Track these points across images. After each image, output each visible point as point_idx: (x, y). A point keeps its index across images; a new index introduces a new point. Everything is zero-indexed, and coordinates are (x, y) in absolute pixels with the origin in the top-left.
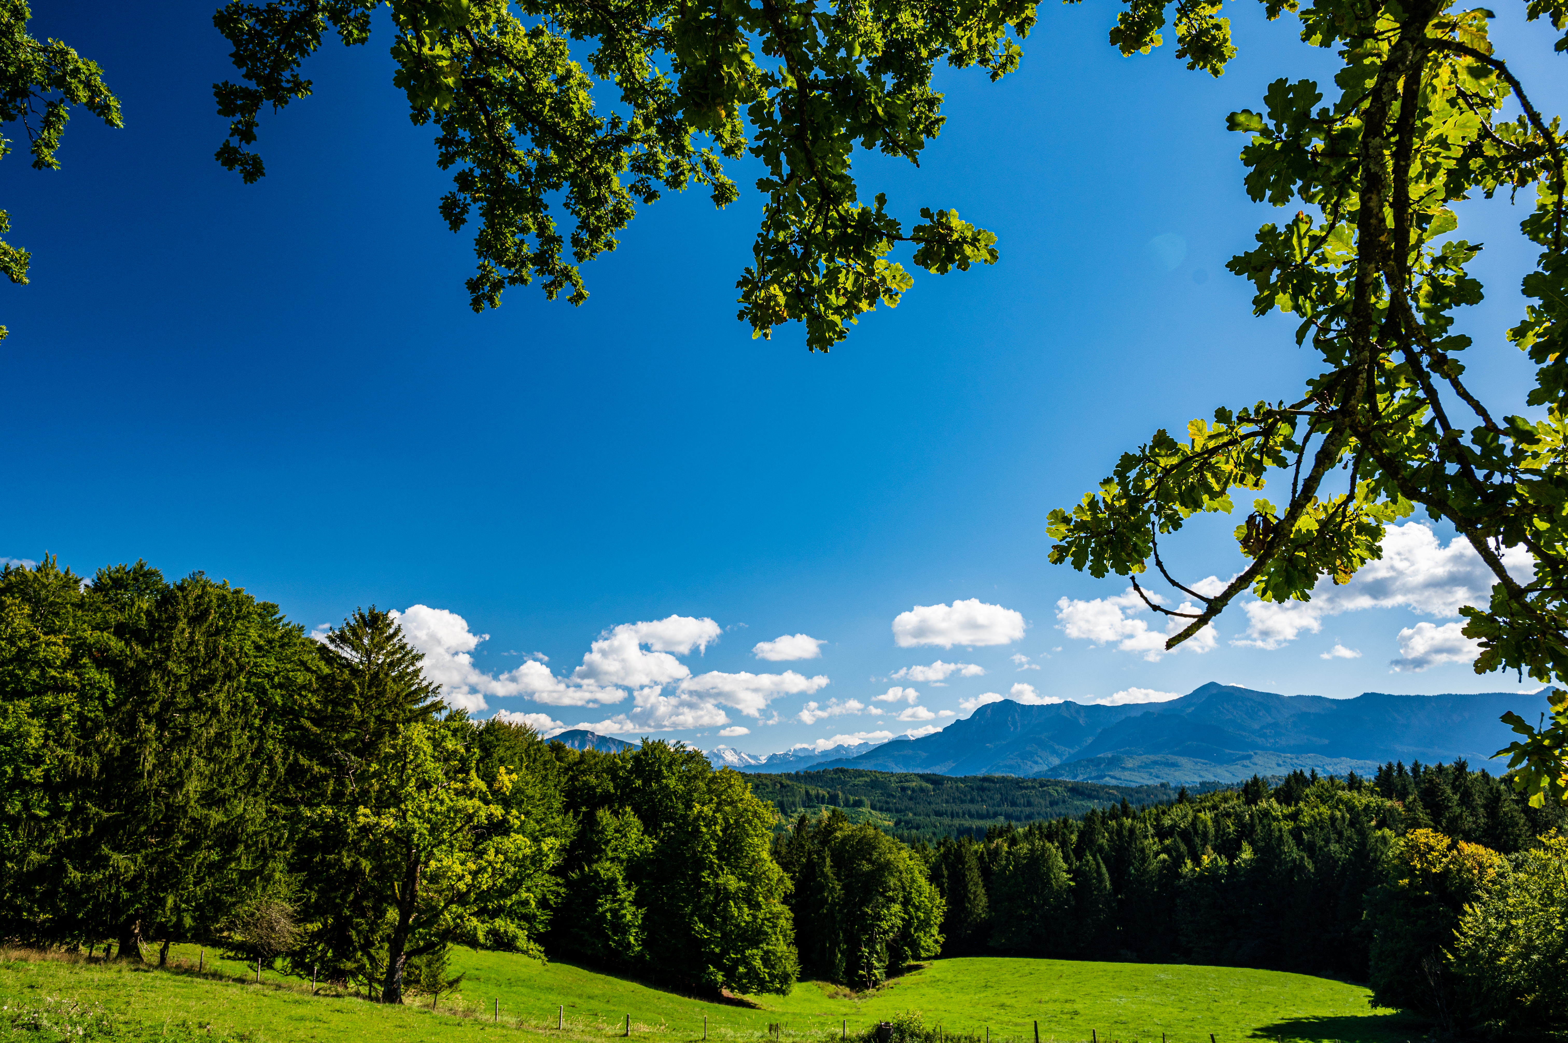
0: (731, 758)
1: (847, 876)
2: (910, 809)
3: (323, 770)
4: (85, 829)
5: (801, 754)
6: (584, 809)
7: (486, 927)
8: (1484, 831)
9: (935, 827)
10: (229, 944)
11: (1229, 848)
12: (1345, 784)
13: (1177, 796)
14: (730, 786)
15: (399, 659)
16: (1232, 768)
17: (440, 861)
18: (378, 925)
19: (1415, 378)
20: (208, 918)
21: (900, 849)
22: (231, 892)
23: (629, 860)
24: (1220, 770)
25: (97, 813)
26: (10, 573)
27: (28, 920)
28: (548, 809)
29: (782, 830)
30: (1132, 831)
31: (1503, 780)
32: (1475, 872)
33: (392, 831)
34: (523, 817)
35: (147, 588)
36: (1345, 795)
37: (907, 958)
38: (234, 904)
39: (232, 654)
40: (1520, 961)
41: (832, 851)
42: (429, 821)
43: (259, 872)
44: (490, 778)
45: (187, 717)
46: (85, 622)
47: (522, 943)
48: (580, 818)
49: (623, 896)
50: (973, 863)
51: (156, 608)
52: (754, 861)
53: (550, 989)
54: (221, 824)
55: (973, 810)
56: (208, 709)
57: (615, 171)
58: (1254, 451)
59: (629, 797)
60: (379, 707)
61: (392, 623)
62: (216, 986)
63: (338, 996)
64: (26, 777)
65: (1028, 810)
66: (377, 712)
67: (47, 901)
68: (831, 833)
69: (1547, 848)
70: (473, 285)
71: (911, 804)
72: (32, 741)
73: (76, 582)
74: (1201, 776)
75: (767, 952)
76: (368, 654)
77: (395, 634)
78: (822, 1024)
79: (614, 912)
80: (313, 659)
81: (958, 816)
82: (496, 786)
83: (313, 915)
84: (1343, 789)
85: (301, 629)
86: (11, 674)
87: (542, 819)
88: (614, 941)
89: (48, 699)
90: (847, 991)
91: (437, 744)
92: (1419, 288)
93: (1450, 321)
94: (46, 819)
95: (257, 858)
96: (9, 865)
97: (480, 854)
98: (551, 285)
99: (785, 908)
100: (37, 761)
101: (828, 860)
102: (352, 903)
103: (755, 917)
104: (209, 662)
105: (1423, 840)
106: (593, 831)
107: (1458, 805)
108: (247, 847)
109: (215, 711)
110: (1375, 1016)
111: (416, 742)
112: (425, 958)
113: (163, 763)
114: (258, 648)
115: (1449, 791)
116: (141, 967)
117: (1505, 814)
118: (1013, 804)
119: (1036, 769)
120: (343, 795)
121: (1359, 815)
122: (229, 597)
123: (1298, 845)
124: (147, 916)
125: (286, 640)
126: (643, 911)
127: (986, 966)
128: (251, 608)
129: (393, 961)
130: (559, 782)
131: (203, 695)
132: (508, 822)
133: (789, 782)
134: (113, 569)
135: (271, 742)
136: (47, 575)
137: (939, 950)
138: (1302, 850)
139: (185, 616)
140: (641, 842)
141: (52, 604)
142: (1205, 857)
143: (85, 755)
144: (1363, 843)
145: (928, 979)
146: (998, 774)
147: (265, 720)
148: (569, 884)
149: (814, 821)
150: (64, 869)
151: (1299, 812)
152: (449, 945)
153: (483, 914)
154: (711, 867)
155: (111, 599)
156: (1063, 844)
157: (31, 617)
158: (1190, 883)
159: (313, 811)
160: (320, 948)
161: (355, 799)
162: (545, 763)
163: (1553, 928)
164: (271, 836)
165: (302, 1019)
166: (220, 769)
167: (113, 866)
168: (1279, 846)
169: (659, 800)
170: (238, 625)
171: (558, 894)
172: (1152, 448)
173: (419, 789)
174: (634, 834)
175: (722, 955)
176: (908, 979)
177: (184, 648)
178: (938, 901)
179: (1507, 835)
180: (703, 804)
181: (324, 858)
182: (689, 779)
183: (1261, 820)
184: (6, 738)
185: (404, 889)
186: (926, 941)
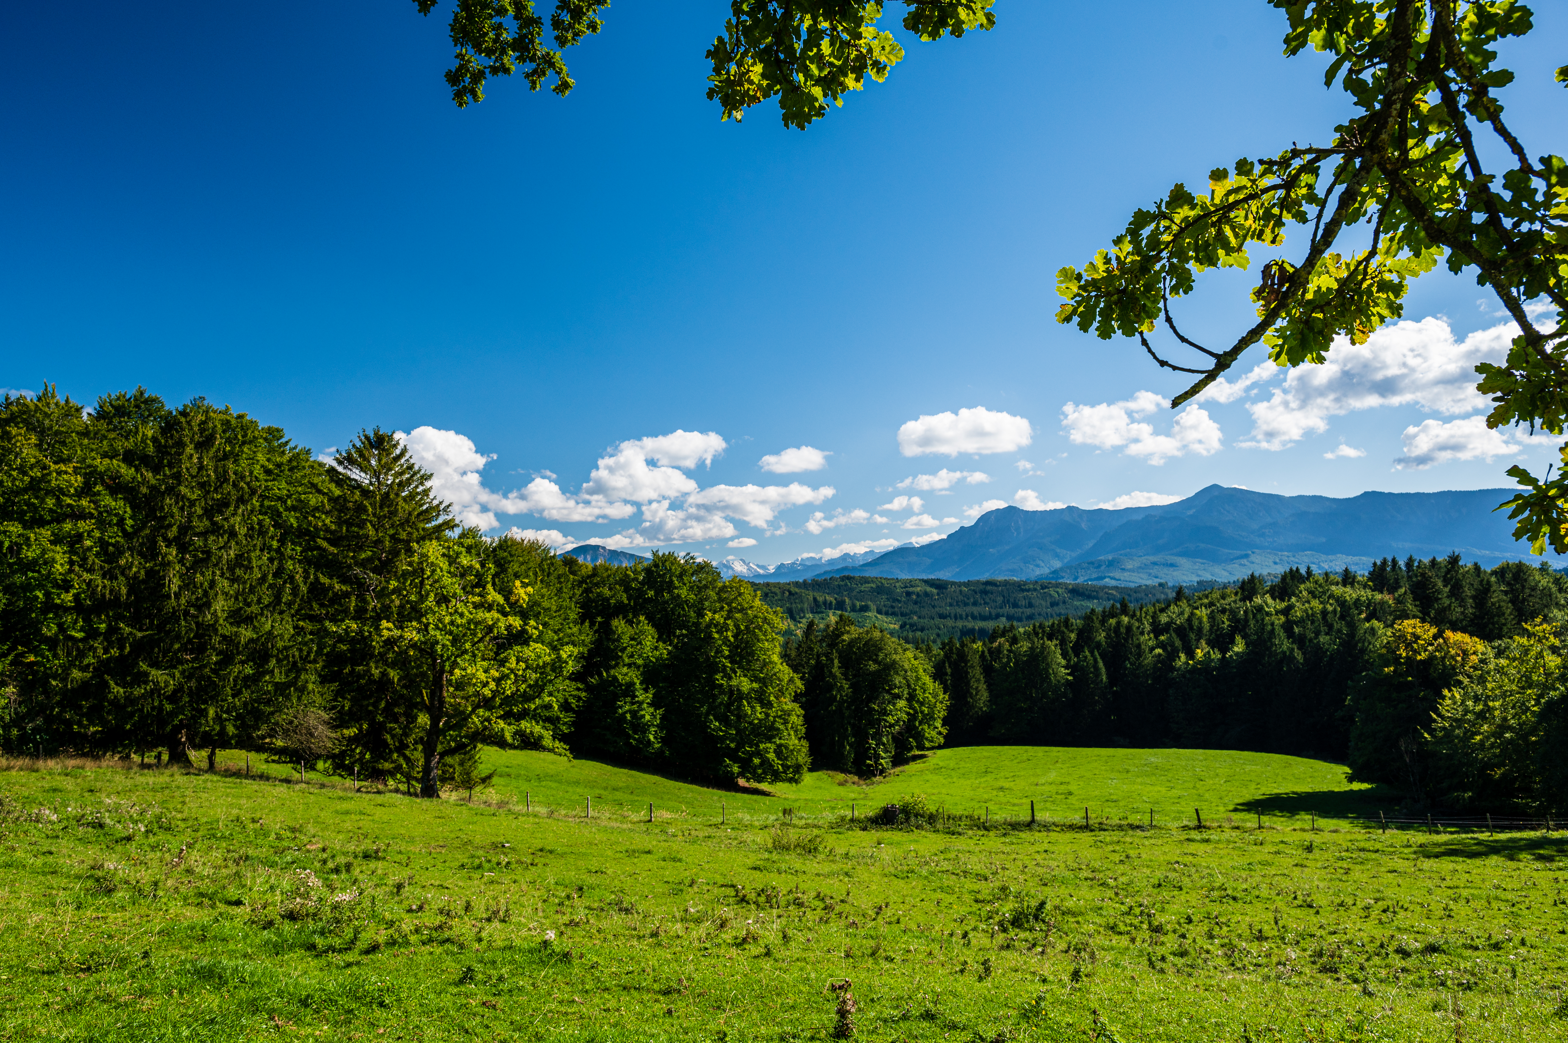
0: (740, 568)
1: (854, 676)
2: (915, 613)
3: (344, 588)
4: (122, 648)
5: (808, 563)
6: (599, 619)
7: (513, 728)
8: (1472, 620)
9: (939, 629)
10: (272, 749)
11: (1222, 641)
12: (1338, 578)
13: (1174, 594)
14: (740, 594)
15: (408, 479)
16: (1229, 567)
17: (465, 669)
18: (411, 730)
19: (1449, 119)
20: (250, 727)
21: (905, 650)
22: (268, 702)
23: (645, 666)
24: (1217, 569)
25: (131, 633)
26: (11, 403)
27: (79, 732)
28: (565, 620)
29: (792, 634)
30: (1129, 628)
31: (1494, 573)
32: (1459, 659)
33: (416, 643)
34: (541, 627)
35: (150, 415)
36: (1337, 590)
37: (911, 749)
38: (273, 713)
39: (243, 478)
40: (1493, 739)
41: (840, 653)
42: (451, 633)
43: (293, 683)
44: (507, 592)
45: (206, 540)
46: (92, 450)
47: (548, 742)
48: (596, 628)
49: (641, 698)
50: (975, 660)
51: (161, 434)
52: (765, 664)
53: (577, 783)
54: (251, 640)
55: (976, 613)
56: (225, 532)
58: (1274, 205)
59: (642, 607)
60: (392, 526)
61: (398, 443)
62: (264, 786)
63: (379, 792)
64: (58, 601)
65: (1029, 611)
66: (392, 532)
67: (94, 715)
68: (838, 636)
69: (1530, 635)
70: (453, 77)
71: (916, 608)
72: (59, 567)
73: (78, 410)
74: (1198, 576)
75: (780, 746)
76: (377, 474)
77: (402, 454)
78: (833, 808)
79: (634, 713)
80: (323, 482)
81: (961, 618)
82: (513, 599)
83: (348, 722)
84: (1337, 584)
85: (308, 452)
86: (28, 503)
87: (559, 630)
88: (635, 739)
89: (68, 526)
90: (856, 778)
91: (452, 560)
92: (1463, 18)
93: (1493, 55)
94: (82, 640)
95: (290, 671)
96: (54, 683)
97: (503, 663)
98: (533, 74)
99: (796, 706)
100: (66, 586)
101: (836, 661)
102: (385, 710)
103: (767, 715)
104: (221, 486)
105: (1410, 630)
106: (609, 639)
107: (1448, 597)
108: (279, 661)
109: (233, 534)
110: (1351, 790)
111: (432, 559)
112: (457, 758)
113: (188, 585)
114: (268, 472)
115: (1440, 584)
116: (192, 771)
117: (1493, 604)
118: (1015, 605)
119: (1038, 572)
120: (366, 610)
121: (1350, 608)
122: (233, 422)
123: (1289, 638)
124: (191, 726)
125: (295, 464)
126: (661, 711)
127: (985, 754)
128: (256, 433)
129: (428, 761)
130: (574, 594)
131: (218, 518)
132: (527, 632)
133: (797, 590)
134: (113, 397)
135: (290, 562)
136: (48, 404)
137: (942, 740)
138: (1293, 643)
139: (192, 442)
140: (656, 648)
141: (57, 433)
142: (1199, 651)
143: (111, 579)
144: (1352, 634)
145: (932, 767)
146: (1001, 578)
147: (282, 541)
148: (589, 688)
149: (822, 626)
150: (106, 685)
151: (1290, 607)
152: (479, 746)
153: (509, 717)
154: (724, 671)
155: (115, 428)
156: (1063, 643)
157: (39, 446)
158: (1183, 676)
159: (339, 626)
160: (358, 751)
161: (378, 615)
162: (559, 577)
163: (1528, 709)
164: (301, 650)
165: (347, 813)
166: (244, 589)
167: (153, 681)
168: (1270, 639)
169: (672, 609)
170: (245, 450)
171: (580, 698)
172: (1168, 204)
173: (438, 603)
174: (649, 641)
175: (737, 749)
176: (913, 767)
177: (194, 474)
178: (941, 696)
179: (1493, 624)
180: (715, 612)
181: (353, 670)
182: (700, 589)
183: (1254, 616)
184: (32, 565)
185: (432, 696)
186: (930, 733)
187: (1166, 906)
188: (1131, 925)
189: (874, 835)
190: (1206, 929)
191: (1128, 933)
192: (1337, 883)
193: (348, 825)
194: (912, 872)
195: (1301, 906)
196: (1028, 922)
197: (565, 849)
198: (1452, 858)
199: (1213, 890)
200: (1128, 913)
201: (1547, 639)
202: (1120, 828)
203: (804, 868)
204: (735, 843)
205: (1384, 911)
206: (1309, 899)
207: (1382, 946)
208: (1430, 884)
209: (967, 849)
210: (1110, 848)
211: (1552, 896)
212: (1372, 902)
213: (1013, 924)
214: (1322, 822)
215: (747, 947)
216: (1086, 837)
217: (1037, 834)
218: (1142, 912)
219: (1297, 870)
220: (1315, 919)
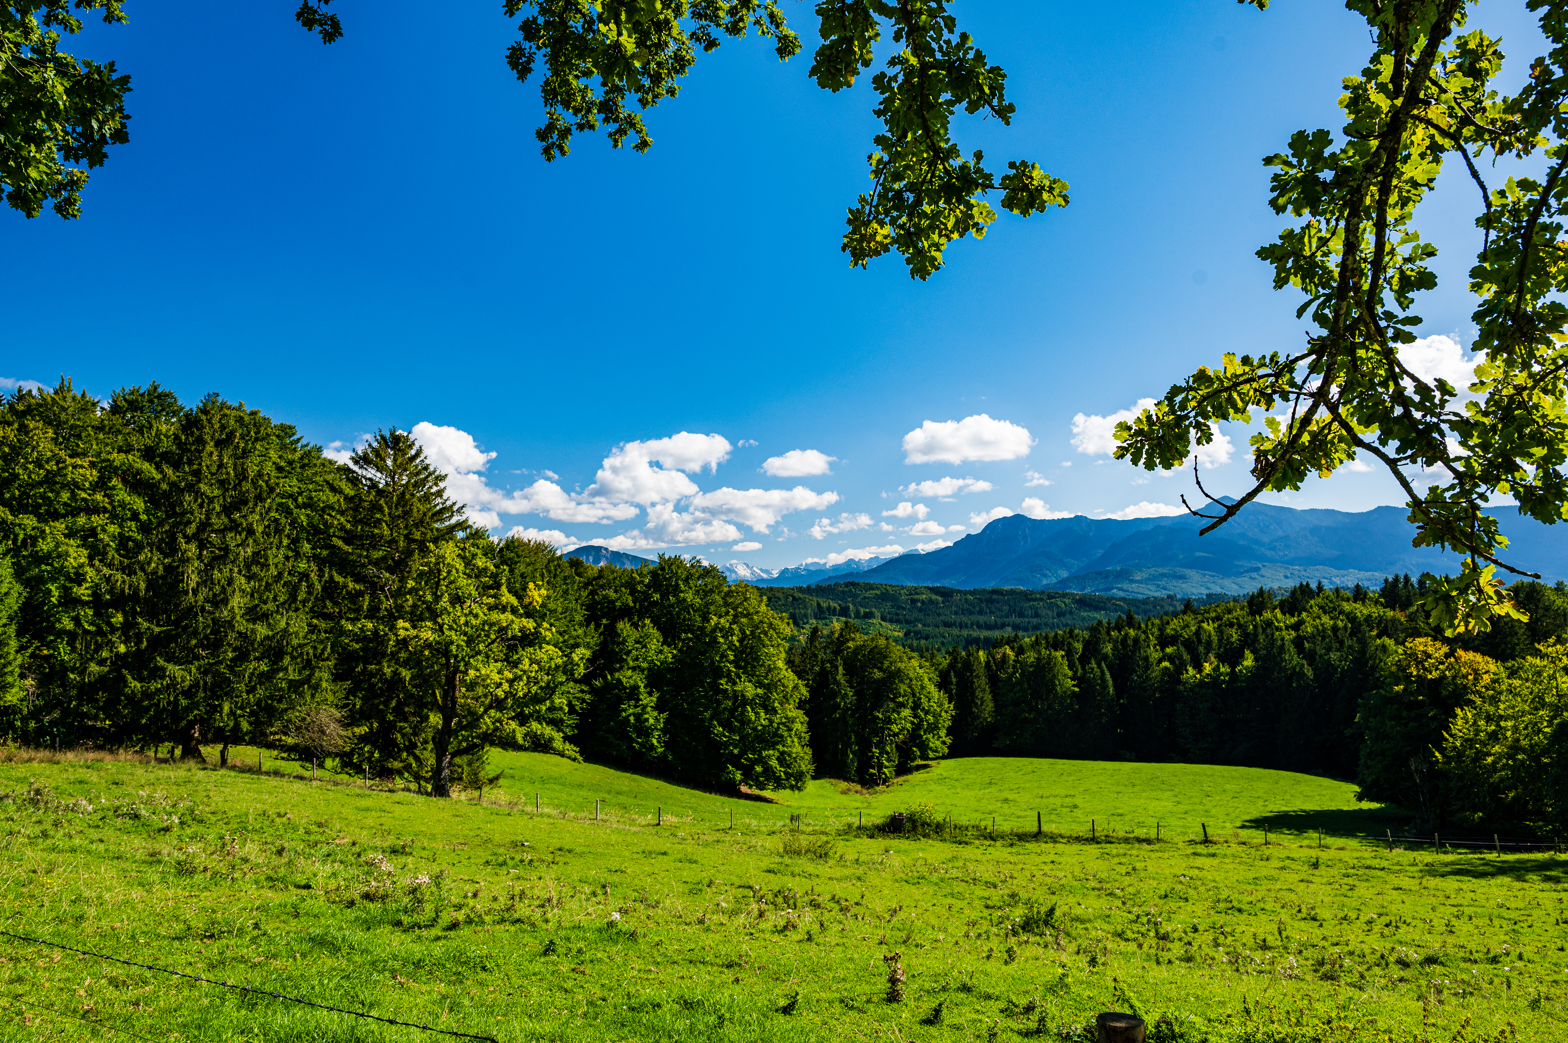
0: (743, 572)
1: (859, 684)
2: (920, 621)
3: (357, 587)
4: (139, 642)
5: (812, 568)
6: (604, 621)
7: (524, 730)
8: (1484, 639)
9: (944, 637)
10: (283, 746)
11: (1232, 656)
12: (1349, 594)
13: (1183, 607)
14: (746, 599)
15: (423, 480)
16: (1239, 580)
17: (478, 670)
18: (421, 729)
20: (263, 723)
21: (910, 658)
22: (281, 700)
23: (649, 669)
24: (1227, 582)
25: (149, 628)
27: (95, 726)
28: (570, 622)
29: (796, 640)
30: (1135, 641)
32: (1470, 678)
33: (431, 644)
34: (552, 629)
35: (163, 410)
36: (1347, 607)
37: (915, 759)
38: (286, 710)
39: (260, 476)
40: (1504, 761)
41: (845, 660)
42: (465, 634)
43: (307, 680)
44: (521, 595)
45: (224, 537)
46: (107, 445)
47: (558, 744)
48: (602, 629)
49: (645, 702)
50: (981, 671)
52: (770, 670)
53: (581, 786)
54: (267, 638)
55: (981, 622)
56: (243, 529)
57: (675, 18)
59: (647, 610)
60: (406, 527)
61: (413, 444)
62: (280, 782)
63: (390, 791)
64: (74, 595)
65: (1035, 621)
66: (406, 532)
67: (110, 708)
68: (843, 643)
69: (1543, 656)
70: (542, 135)
71: (921, 616)
72: (72, 561)
73: (94, 404)
74: (1208, 588)
75: (783, 753)
76: (392, 475)
77: (417, 455)
78: (839, 816)
79: (638, 717)
80: (337, 480)
81: (966, 627)
82: (527, 601)
83: (359, 720)
84: (1348, 600)
85: (319, 450)
86: (43, 496)
87: (565, 632)
88: (638, 743)
89: (82, 520)
90: (859, 787)
91: (468, 562)
95: (304, 668)
96: (72, 676)
97: (515, 664)
98: (615, 134)
99: (800, 713)
100: (78, 579)
101: (841, 668)
102: (395, 709)
103: (771, 721)
104: (240, 483)
105: (1421, 648)
106: (614, 642)
108: (293, 658)
109: (251, 532)
110: (1360, 809)
111: (449, 560)
112: (467, 758)
113: (206, 581)
114: (280, 469)
116: (208, 766)
118: (1021, 615)
119: (1045, 582)
120: (379, 609)
121: (1361, 625)
122: (247, 418)
123: (1299, 654)
124: (205, 722)
125: (306, 461)
126: (665, 715)
127: (990, 765)
128: (269, 430)
129: (439, 760)
130: (580, 596)
131: (237, 516)
132: (540, 635)
133: (800, 595)
134: (127, 391)
135: (305, 560)
136: (64, 398)
137: (946, 750)
138: (1303, 658)
139: (212, 438)
140: (661, 652)
141: (72, 427)
142: (1207, 665)
143: (129, 575)
144: (1363, 651)
145: (936, 777)
146: (1007, 587)
148: (593, 691)
149: (825, 632)
150: (123, 679)
151: (1301, 623)
152: (487, 747)
153: (520, 718)
154: (728, 676)
155: (129, 421)
156: (1069, 654)
157: (55, 440)
158: (1191, 690)
159: (355, 625)
160: (367, 749)
161: (393, 614)
162: (565, 578)
163: (1540, 731)
164: (315, 648)
165: (367, 809)
166: (260, 586)
167: (169, 676)
168: (1280, 654)
169: (677, 613)
170: (258, 446)
171: (583, 701)
172: (1194, 382)
173: (453, 604)
174: (654, 645)
175: (740, 755)
176: (916, 777)
177: (214, 471)
178: (946, 706)
179: (1506, 643)
180: (720, 617)
181: (365, 668)
182: (705, 592)
183: (1264, 630)
184: (46, 558)
185: (445, 696)
186: (934, 743)
187: (1173, 916)
188: (1138, 932)
189: (880, 843)
190: (1211, 938)
191: (1135, 940)
192: (1342, 898)
193: (370, 822)
194: (923, 878)
195: (1305, 919)
196: (1038, 927)
197: (582, 849)
198: (1458, 877)
199: (1219, 901)
200: (1136, 922)
201: (1560, 660)
202: (1126, 840)
203: (817, 872)
204: (745, 847)
205: (1387, 925)
206: (1313, 913)
207: (1382, 957)
208: (1434, 901)
209: (974, 858)
210: (1116, 860)
211: (1556, 915)
212: (1375, 916)
213: (1023, 928)
214: (1329, 840)
215: (788, 933)
216: (1092, 850)
217: (1043, 845)
218: (1149, 922)
219: (1303, 885)
220: (1319, 932)
